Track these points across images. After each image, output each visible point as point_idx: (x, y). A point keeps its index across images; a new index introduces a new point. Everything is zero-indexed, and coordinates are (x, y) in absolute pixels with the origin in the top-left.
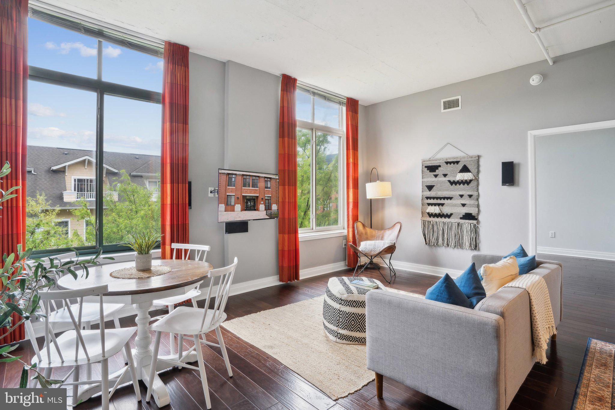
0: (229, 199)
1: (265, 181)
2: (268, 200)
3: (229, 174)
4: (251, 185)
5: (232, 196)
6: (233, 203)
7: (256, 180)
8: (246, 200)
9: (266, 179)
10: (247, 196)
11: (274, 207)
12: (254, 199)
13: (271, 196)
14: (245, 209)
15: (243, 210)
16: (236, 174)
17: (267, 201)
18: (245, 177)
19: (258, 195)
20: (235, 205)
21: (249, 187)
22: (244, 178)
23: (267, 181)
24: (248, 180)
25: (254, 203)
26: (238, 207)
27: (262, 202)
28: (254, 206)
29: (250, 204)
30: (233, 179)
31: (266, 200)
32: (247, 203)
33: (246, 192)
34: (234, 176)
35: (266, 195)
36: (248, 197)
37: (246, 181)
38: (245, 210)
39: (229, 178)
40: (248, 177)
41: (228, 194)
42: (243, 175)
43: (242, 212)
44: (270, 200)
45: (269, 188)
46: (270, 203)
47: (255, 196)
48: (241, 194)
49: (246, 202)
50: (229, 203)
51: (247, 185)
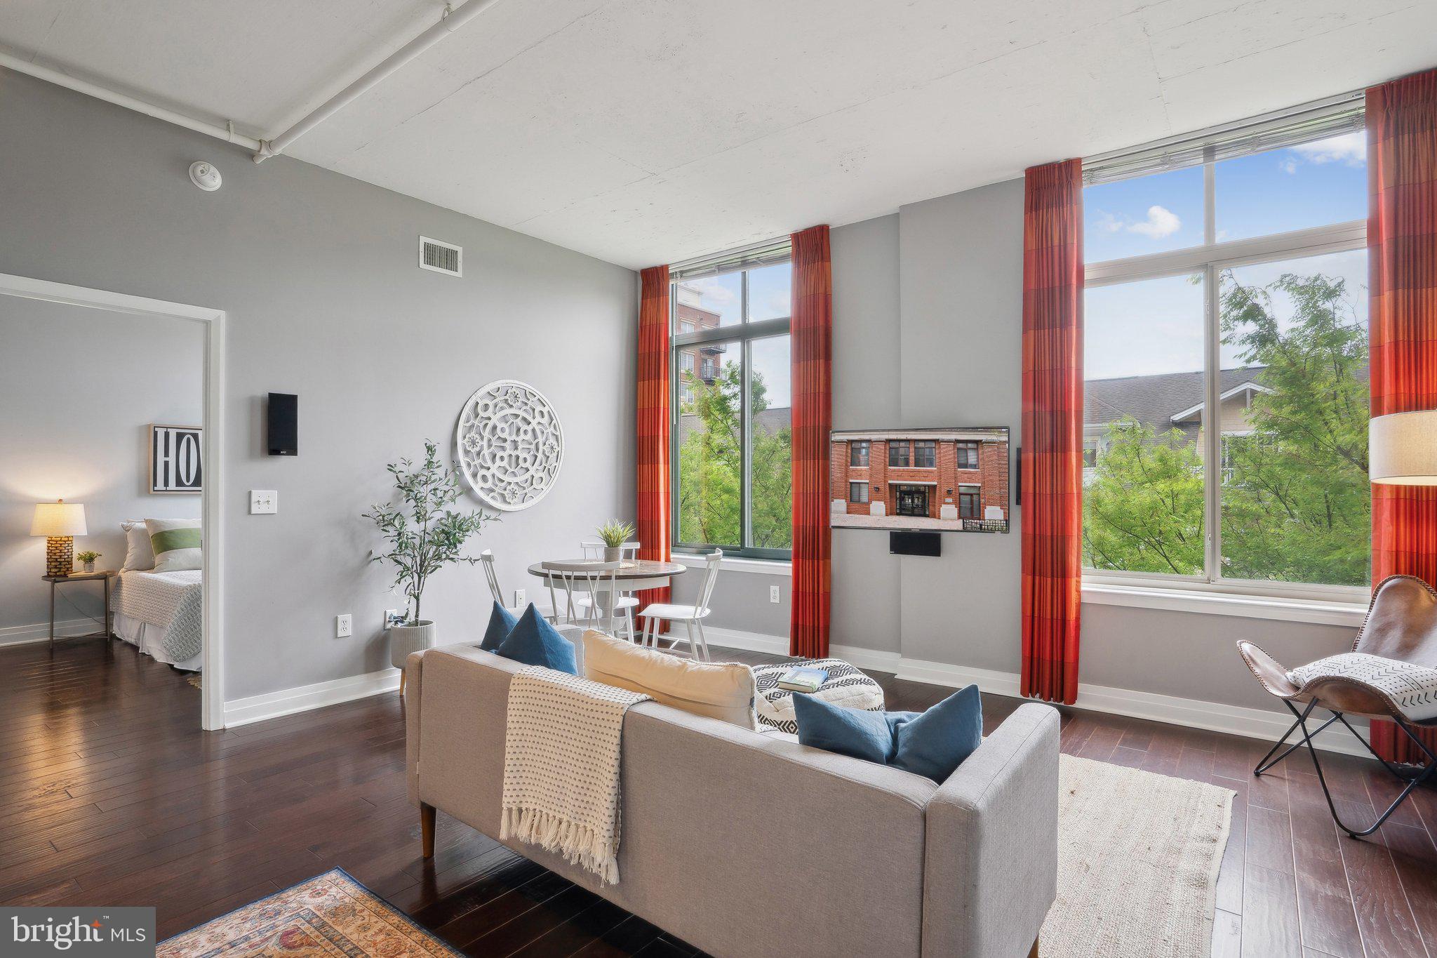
0: (855, 489)
1: (958, 449)
2: (969, 497)
3: (851, 442)
4: (912, 459)
5: (861, 485)
6: (864, 498)
7: (928, 450)
8: (898, 494)
9: (961, 445)
10: (900, 485)
11: (993, 513)
12: (924, 493)
13: (980, 485)
14: (898, 511)
15: (891, 514)
16: (869, 441)
17: (967, 498)
18: (893, 445)
19: (935, 483)
20: (868, 503)
21: (907, 464)
22: (890, 448)
23: (966, 450)
24: (902, 451)
25: (924, 501)
26: (878, 507)
27: (950, 500)
28: (923, 507)
29: (910, 501)
30: (864, 451)
31: (960, 494)
32: (902, 499)
33: (899, 477)
34: (864, 445)
35: (960, 484)
36: (902, 488)
37: (897, 453)
38: (898, 514)
39: (852, 449)
40: (902, 444)
41: (851, 481)
42: (889, 441)
43: (890, 517)
44: (975, 497)
45: (975, 466)
46: (975, 503)
47: (925, 486)
48: (885, 481)
49: (898, 497)
50: (855, 497)
51: (901, 462)
